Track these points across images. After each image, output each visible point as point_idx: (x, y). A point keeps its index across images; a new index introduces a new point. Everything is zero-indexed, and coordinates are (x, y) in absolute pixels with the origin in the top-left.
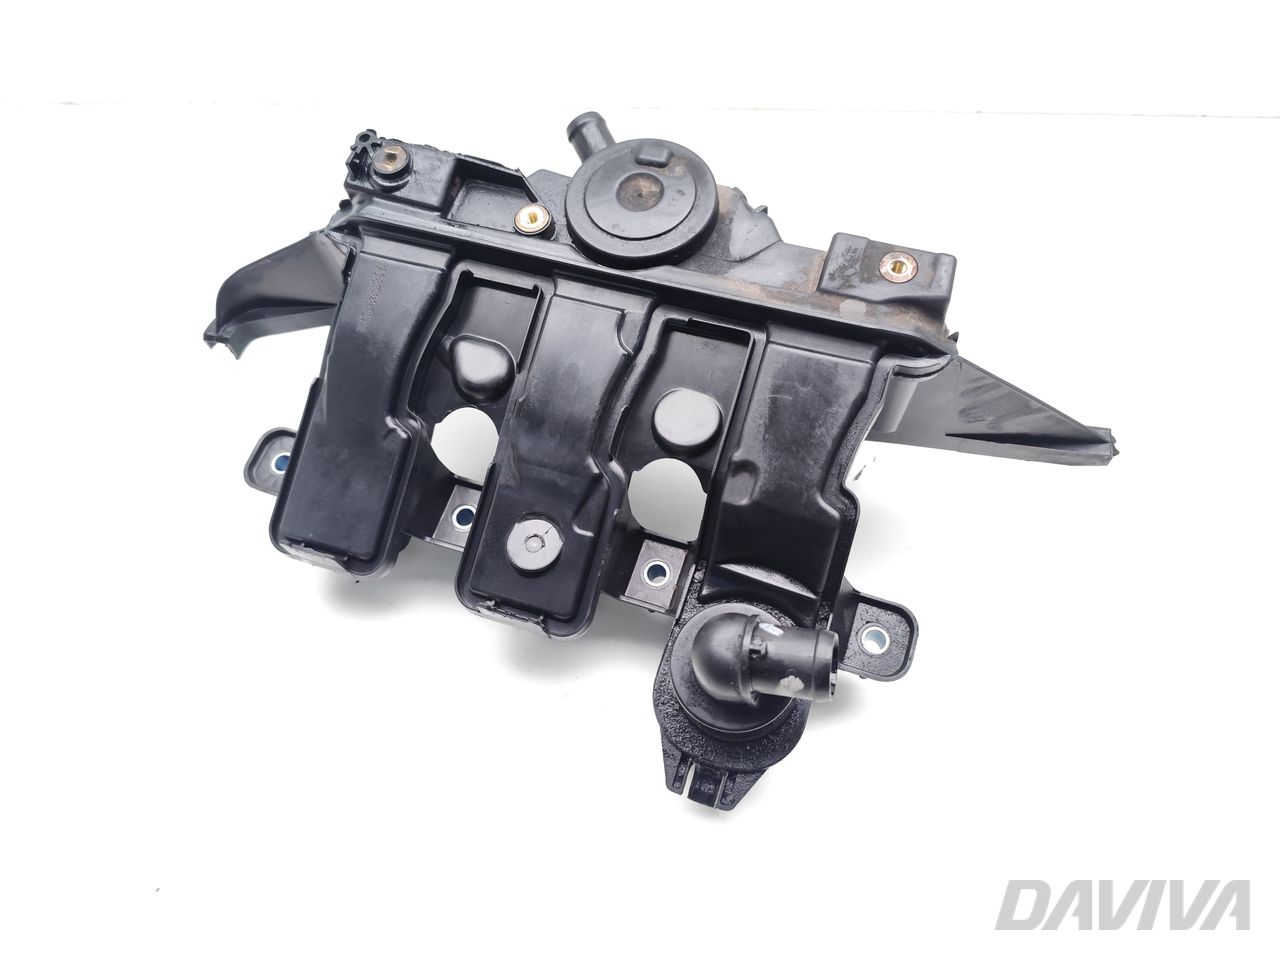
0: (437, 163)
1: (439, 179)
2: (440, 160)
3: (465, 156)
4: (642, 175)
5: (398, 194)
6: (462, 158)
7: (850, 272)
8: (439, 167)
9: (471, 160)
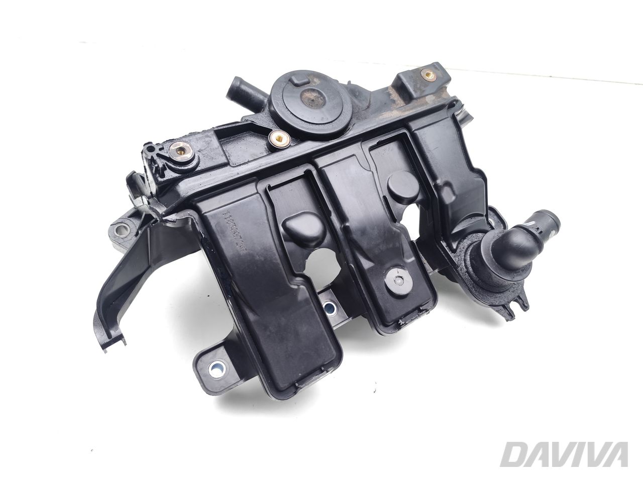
0: (207, 139)
1: (217, 147)
2: (207, 136)
3: (217, 127)
4: (305, 91)
5: (198, 169)
6: (217, 129)
7: (418, 86)
8: (211, 141)
9: (222, 128)
